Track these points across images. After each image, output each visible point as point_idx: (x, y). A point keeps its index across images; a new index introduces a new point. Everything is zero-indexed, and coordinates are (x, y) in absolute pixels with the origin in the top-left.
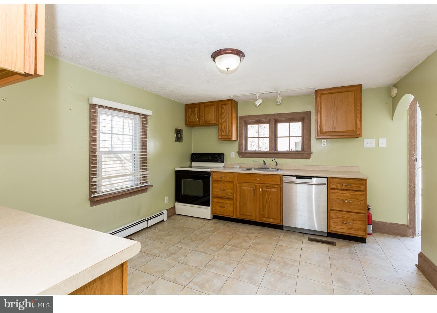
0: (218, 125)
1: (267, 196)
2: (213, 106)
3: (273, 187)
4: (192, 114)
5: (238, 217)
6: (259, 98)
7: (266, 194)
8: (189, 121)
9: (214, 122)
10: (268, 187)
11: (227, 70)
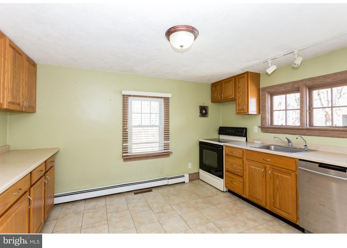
0: (235, 100)
1: (278, 182)
2: (232, 82)
3: (285, 172)
4: (216, 91)
5: (247, 197)
6: (271, 65)
7: (277, 179)
8: (214, 98)
9: (231, 97)
10: (280, 171)
11: (181, 48)
